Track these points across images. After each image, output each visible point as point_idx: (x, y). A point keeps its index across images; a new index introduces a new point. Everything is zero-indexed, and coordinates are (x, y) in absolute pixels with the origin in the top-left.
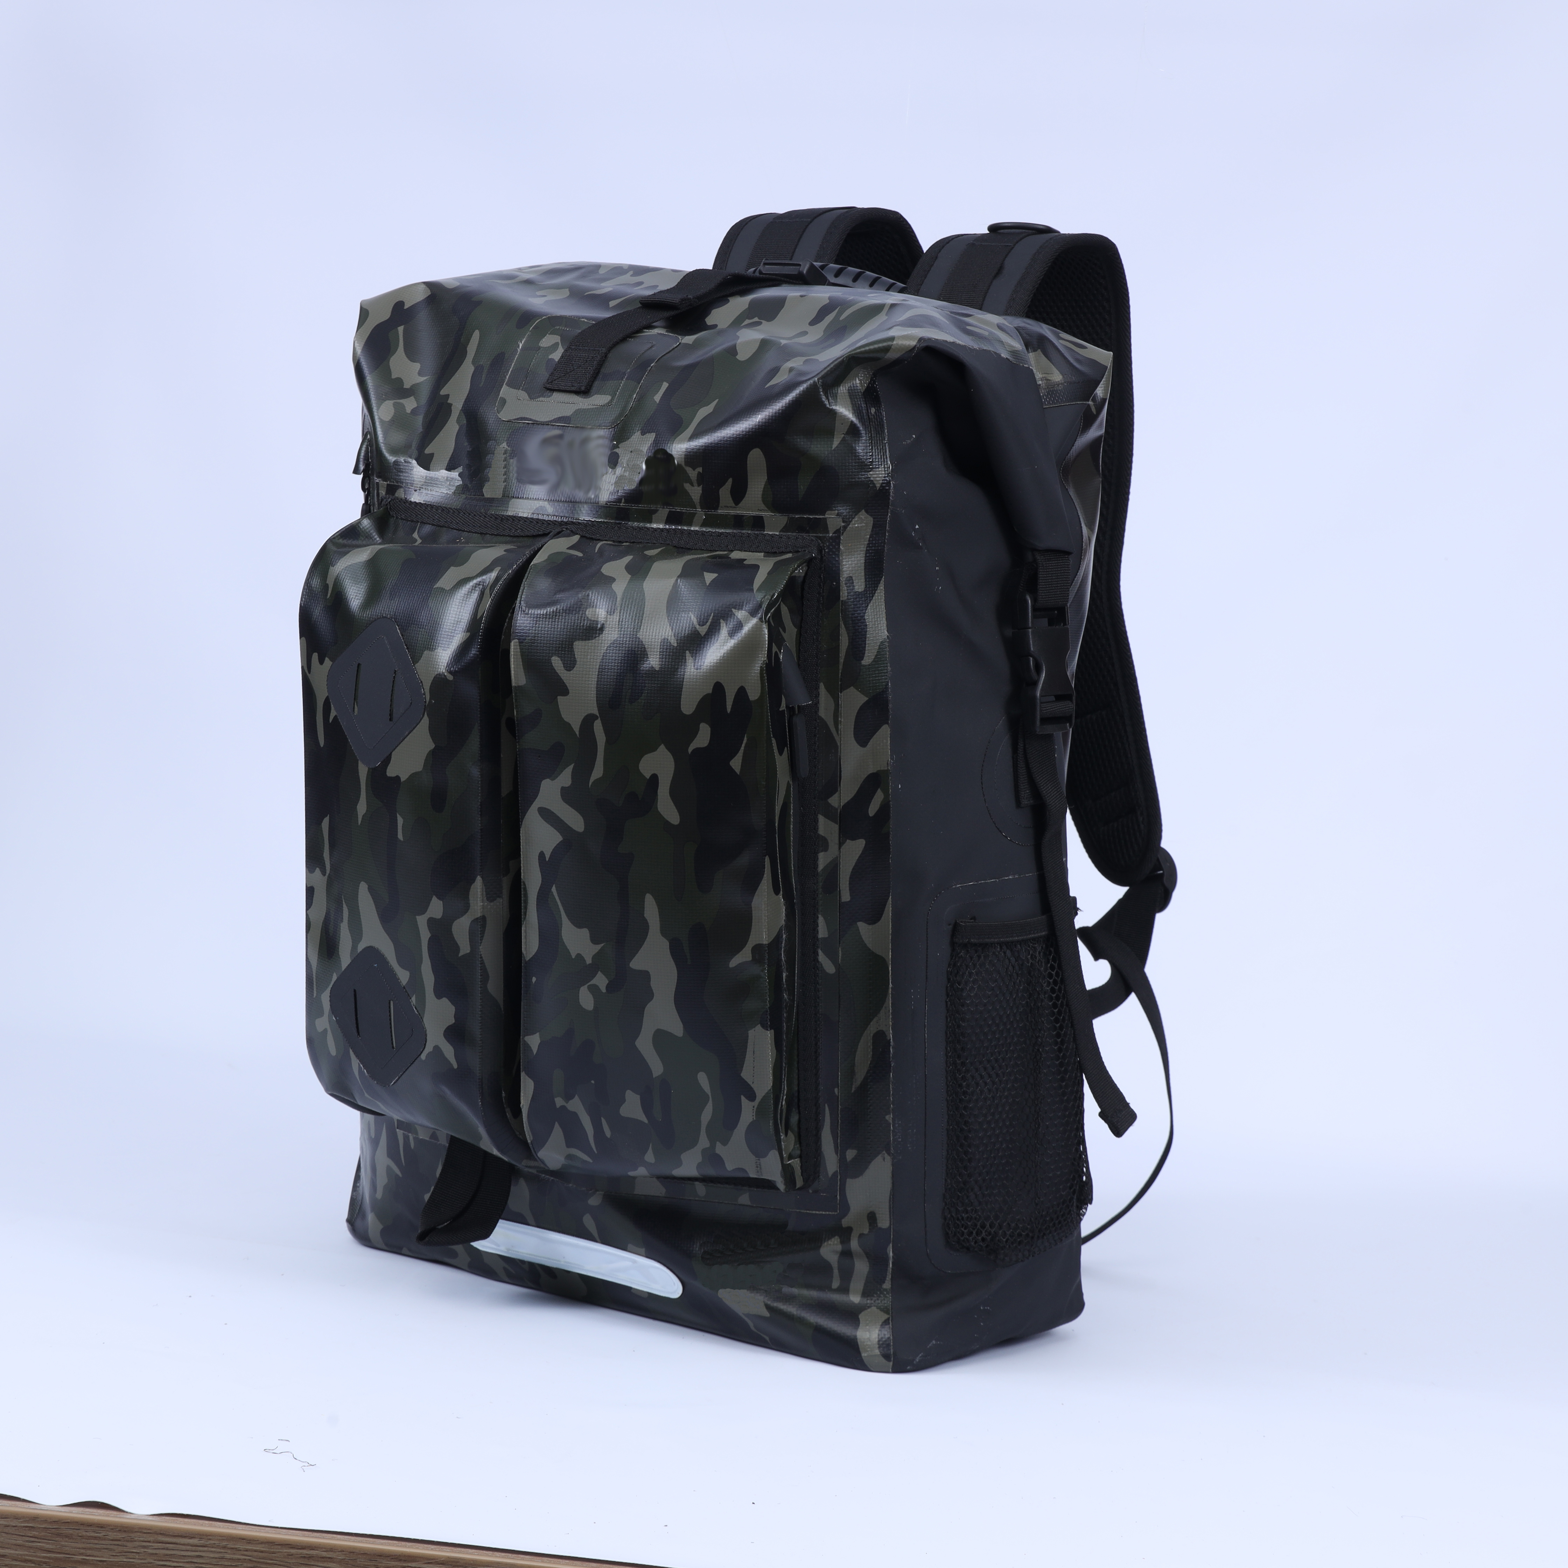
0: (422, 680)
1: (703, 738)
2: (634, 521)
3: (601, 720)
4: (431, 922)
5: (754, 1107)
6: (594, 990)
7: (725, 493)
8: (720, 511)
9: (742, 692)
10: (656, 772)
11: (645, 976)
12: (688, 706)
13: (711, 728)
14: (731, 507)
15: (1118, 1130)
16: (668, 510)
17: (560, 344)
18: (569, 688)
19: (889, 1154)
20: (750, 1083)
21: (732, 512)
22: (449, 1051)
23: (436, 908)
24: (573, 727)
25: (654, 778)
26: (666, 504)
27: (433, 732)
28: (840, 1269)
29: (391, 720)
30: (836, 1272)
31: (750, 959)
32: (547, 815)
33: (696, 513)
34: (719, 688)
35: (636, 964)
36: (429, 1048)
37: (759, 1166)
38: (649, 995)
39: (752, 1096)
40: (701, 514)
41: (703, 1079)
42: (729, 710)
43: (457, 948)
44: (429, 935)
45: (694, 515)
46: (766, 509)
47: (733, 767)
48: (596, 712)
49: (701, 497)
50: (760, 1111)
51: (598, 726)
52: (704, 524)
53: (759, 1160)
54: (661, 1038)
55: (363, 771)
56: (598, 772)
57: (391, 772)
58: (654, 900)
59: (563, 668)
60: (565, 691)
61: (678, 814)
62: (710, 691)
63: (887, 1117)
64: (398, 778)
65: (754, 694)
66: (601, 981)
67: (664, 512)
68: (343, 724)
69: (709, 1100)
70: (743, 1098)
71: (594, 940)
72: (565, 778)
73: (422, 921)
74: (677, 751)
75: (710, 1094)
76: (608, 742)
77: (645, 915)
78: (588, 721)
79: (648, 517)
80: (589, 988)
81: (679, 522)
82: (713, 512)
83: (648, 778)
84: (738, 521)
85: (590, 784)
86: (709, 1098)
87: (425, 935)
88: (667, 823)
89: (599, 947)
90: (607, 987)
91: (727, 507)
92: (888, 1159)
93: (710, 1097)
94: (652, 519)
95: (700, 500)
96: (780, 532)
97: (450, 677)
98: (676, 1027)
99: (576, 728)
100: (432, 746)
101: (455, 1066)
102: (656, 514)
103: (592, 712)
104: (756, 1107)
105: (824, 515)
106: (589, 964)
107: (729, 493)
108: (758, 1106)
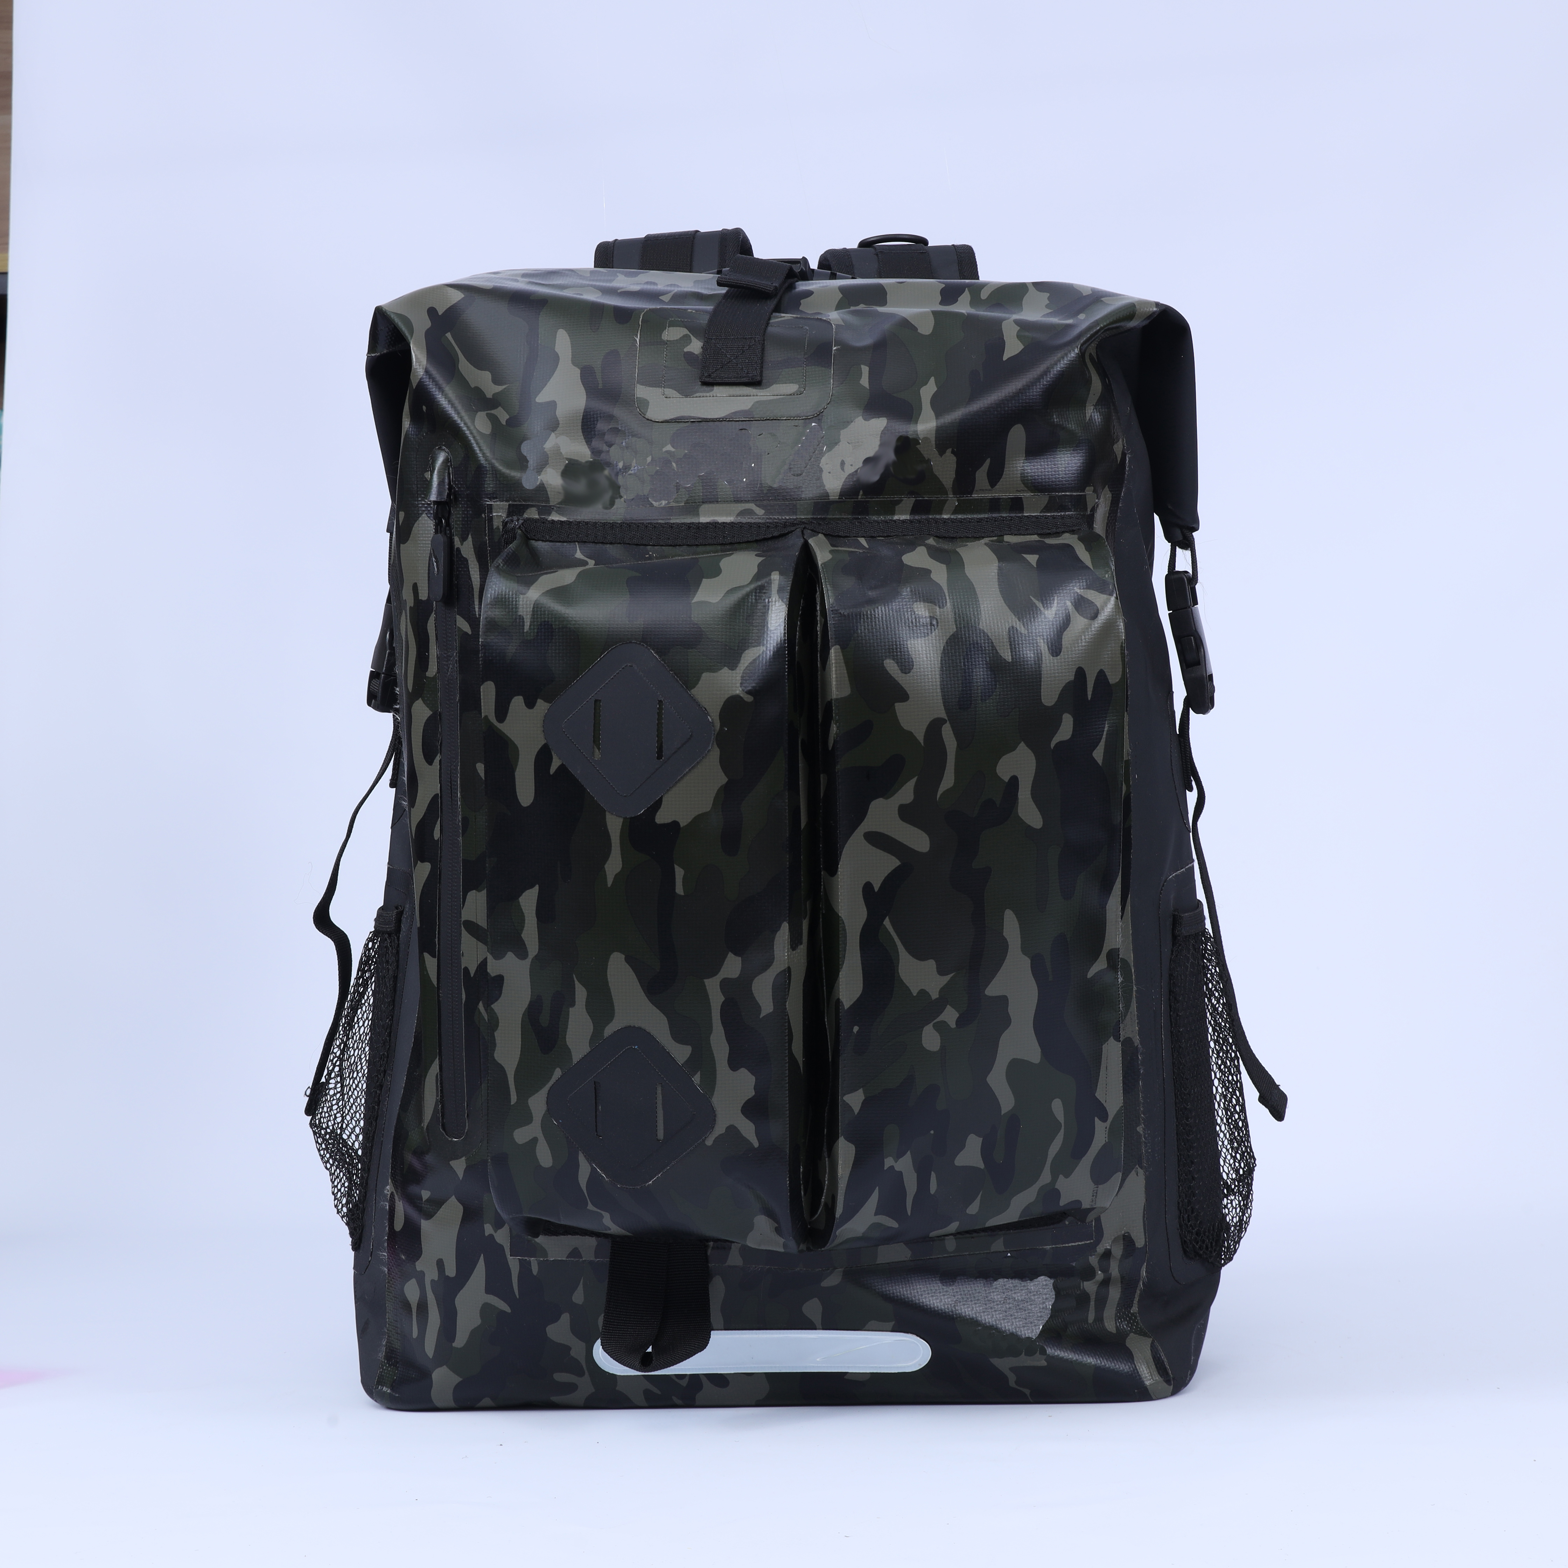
0: (705, 707)
1: (1066, 730)
2: (873, 515)
3: (950, 723)
4: (726, 985)
5: (1106, 1128)
6: (941, 1028)
7: (981, 475)
8: (975, 496)
9: (1101, 675)
10: (1016, 774)
11: (1003, 1001)
12: (1049, 696)
13: (1073, 717)
14: (986, 490)
15: (1278, 1113)
16: (914, 499)
17: (691, 336)
18: (909, 693)
19: (1141, 1168)
20: (1103, 1102)
21: (989, 495)
22: (748, 1130)
23: (732, 966)
24: (916, 735)
25: (1014, 780)
26: (911, 493)
27: (725, 764)
28: (1097, 1300)
29: (660, 757)
30: (1092, 1303)
31: (1106, 966)
32: (877, 840)
33: (948, 500)
34: (1080, 673)
35: (992, 990)
36: (720, 1129)
37: (1095, 1195)
38: (1006, 1022)
39: (1104, 1117)
40: (953, 501)
41: (1057, 1107)
42: (1089, 697)
43: (758, 1008)
44: (723, 999)
45: (944, 502)
46: (1026, 489)
47: (1096, 758)
48: (944, 715)
49: (954, 481)
50: (1112, 1132)
51: (947, 732)
52: (956, 511)
53: (1097, 1187)
54: (1016, 1067)
55: (614, 825)
56: (948, 781)
57: (662, 817)
58: (1014, 916)
59: (899, 672)
60: (903, 696)
61: (1041, 816)
62: (1072, 678)
63: (1138, 1129)
64: (675, 824)
65: (1114, 678)
66: (950, 1016)
67: (908, 502)
68: (577, 771)
69: (1060, 1129)
70: (1096, 1119)
71: (941, 972)
72: (906, 794)
73: (713, 985)
74: (1038, 747)
75: (1062, 1122)
76: (960, 747)
77: (1004, 934)
78: (935, 726)
79: (890, 508)
80: (936, 1027)
81: (928, 512)
82: (965, 497)
83: (1007, 781)
84: (995, 505)
85: (938, 796)
86: (1061, 1126)
87: (716, 999)
88: (1029, 827)
89: (947, 978)
90: (958, 1022)
91: (983, 490)
92: (1141, 1171)
93: (1063, 1125)
94: (895, 510)
95: (953, 485)
96: (1040, 513)
97: (749, 699)
98: (1033, 1053)
99: (920, 737)
100: (724, 780)
101: (756, 1144)
102: (900, 505)
103: (939, 716)
104: (1108, 1128)
105: (1084, 492)
106: (936, 999)
107: (985, 475)
108: (1110, 1125)
